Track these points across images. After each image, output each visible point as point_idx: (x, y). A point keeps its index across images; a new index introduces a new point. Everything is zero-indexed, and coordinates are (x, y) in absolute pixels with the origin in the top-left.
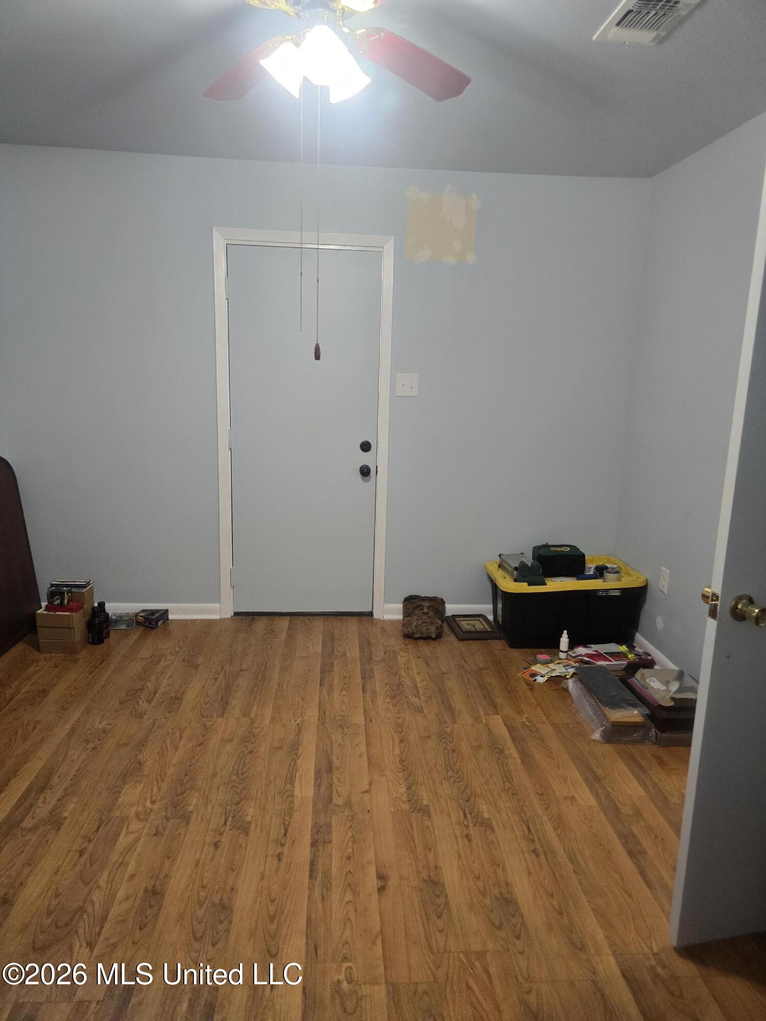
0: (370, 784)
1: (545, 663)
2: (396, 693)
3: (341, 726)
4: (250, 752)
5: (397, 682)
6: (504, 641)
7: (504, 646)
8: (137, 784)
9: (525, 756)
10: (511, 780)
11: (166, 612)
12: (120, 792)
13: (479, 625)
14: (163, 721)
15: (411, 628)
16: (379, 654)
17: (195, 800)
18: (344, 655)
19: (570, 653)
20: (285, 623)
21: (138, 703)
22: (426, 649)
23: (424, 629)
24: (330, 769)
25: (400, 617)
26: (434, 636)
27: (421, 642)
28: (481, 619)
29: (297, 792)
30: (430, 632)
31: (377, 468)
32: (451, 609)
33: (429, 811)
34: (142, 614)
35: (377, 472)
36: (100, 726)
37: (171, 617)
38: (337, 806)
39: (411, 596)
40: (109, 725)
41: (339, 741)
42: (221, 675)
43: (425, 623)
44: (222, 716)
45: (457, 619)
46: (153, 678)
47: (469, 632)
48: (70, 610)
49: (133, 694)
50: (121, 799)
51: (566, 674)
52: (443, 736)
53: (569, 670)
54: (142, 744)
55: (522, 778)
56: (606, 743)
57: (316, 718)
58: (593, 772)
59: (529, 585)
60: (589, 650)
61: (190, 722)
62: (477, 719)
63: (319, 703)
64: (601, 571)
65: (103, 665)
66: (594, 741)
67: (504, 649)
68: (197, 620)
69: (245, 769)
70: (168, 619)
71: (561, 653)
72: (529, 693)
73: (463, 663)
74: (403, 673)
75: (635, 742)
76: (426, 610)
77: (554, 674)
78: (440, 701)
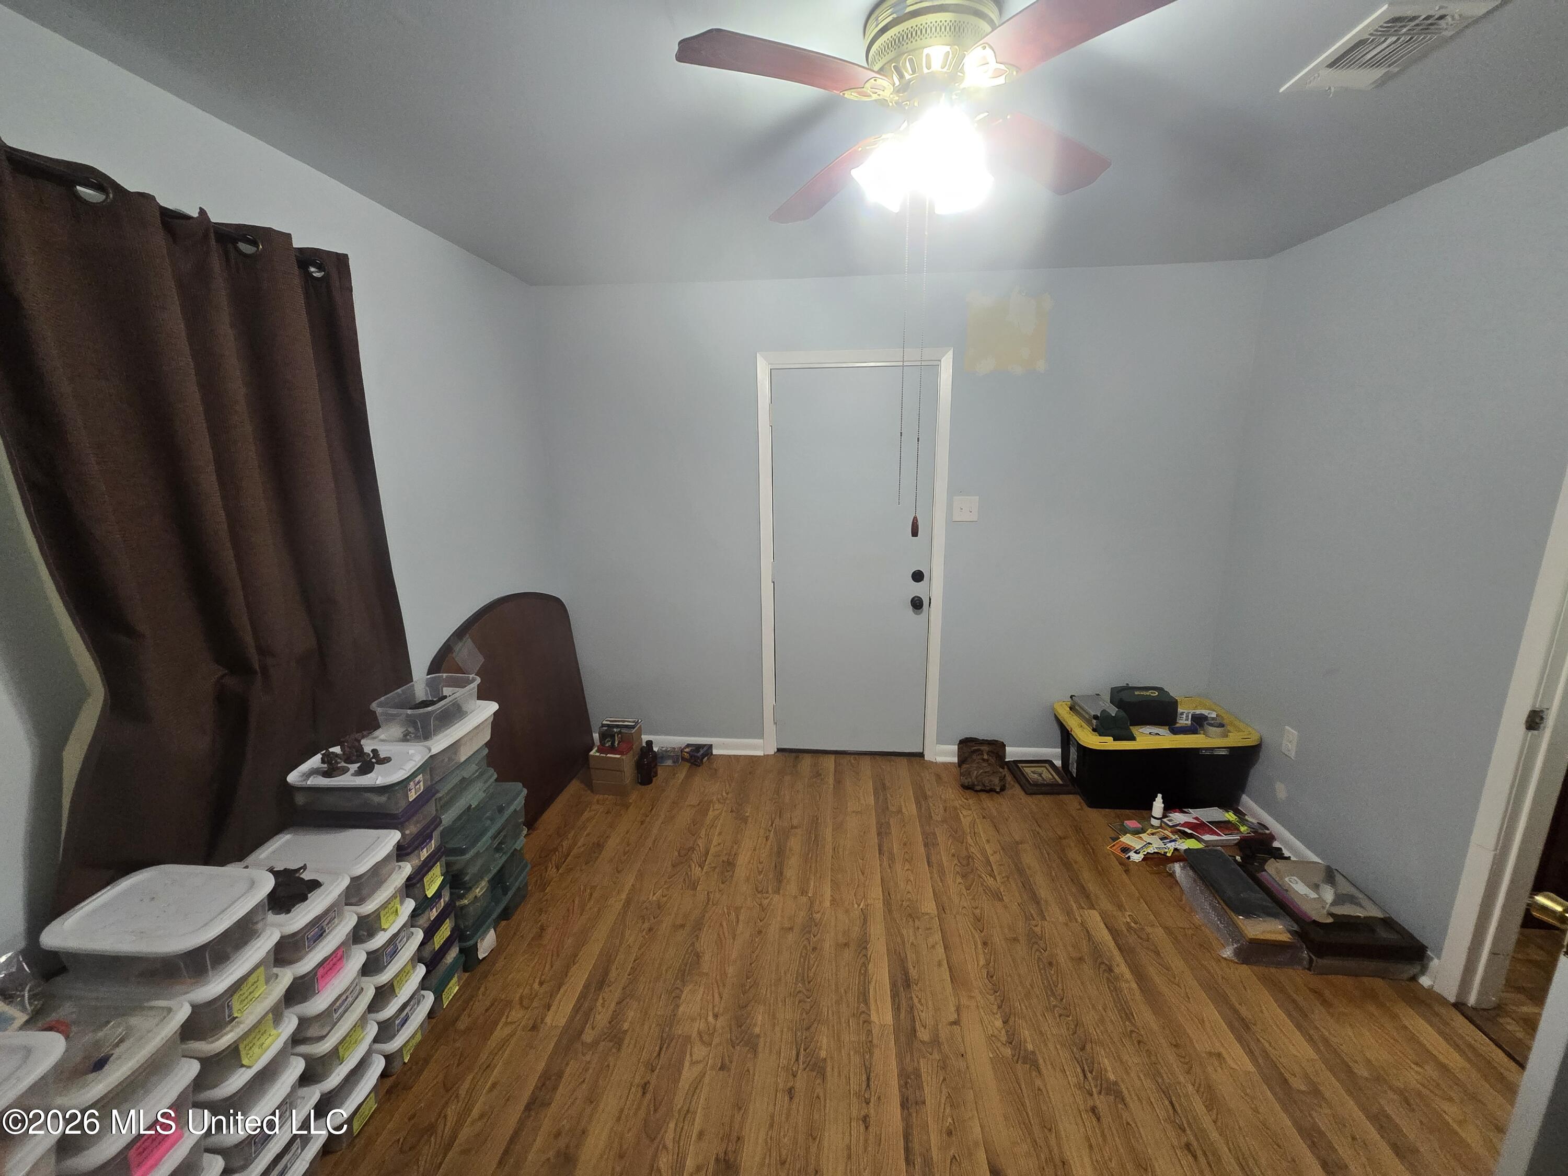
0: (958, 1010)
1: (1136, 832)
2: (966, 866)
3: (910, 915)
4: (814, 949)
5: (964, 853)
6: (1078, 796)
7: (1080, 804)
8: (697, 987)
9: (1140, 976)
10: (1131, 1017)
11: (710, 747)
12: (679, 997)
13: (1047, 775)
14: (718, 895)
15: (971, 778)
16: (938, 814)
17: (760, 1018)
18: (900, 811)
19: (1165, 820)
20: (830, 762)
21: (690, 866)
22: (989, 803)
23: (986, 781)
24: (907, 984)
25: (955, 760)
26: (998, 790)
27: (983, 796)
28: (1047, 765)
29: (874, 1017)
30: (994, 785)
31: (930, 599)
32: (1013, 752)
33: (1037, 1061)
34: (687, 750)
35: (930, 603)
36: (654, 898)
37: (715, 752)
38: (923, 1042)
39: (967, 738)
40: (663, 896)
41: (912, 939)
42: (772, 832)
43: (986, 772)
44: (777, 891)
45: (1020, 765)
46: (703, 832)
47: (1036, 784)
48: (621, 753)
49: (685, 855)
50: (681, 1009)
51: (1166, 850)
52: (1034, 939)
53: (1169, 845)
54: (698, 926)
55: (1145, 1016)
56: (1243, 964)
57: (881, 901)
58: (1236, 1012)
59: (1114, 740)
60: (1185, 816)
61: (746, 899)
62: (1069, 913)
63: (881, 879)
64: (1199, 723)
65: (653, 812)
66: (1225, 959)
67: (1082, 809)
68: (740, 756)
69: (811, 975)
70: (712, 753)
71: (1152, 819)
72: (1124, 876)
73: (1038, 829)
74: (970, 841)
75: (1279, 965)
76: (986, 757)
77: (1151, 850)
78: (1020, 884)
